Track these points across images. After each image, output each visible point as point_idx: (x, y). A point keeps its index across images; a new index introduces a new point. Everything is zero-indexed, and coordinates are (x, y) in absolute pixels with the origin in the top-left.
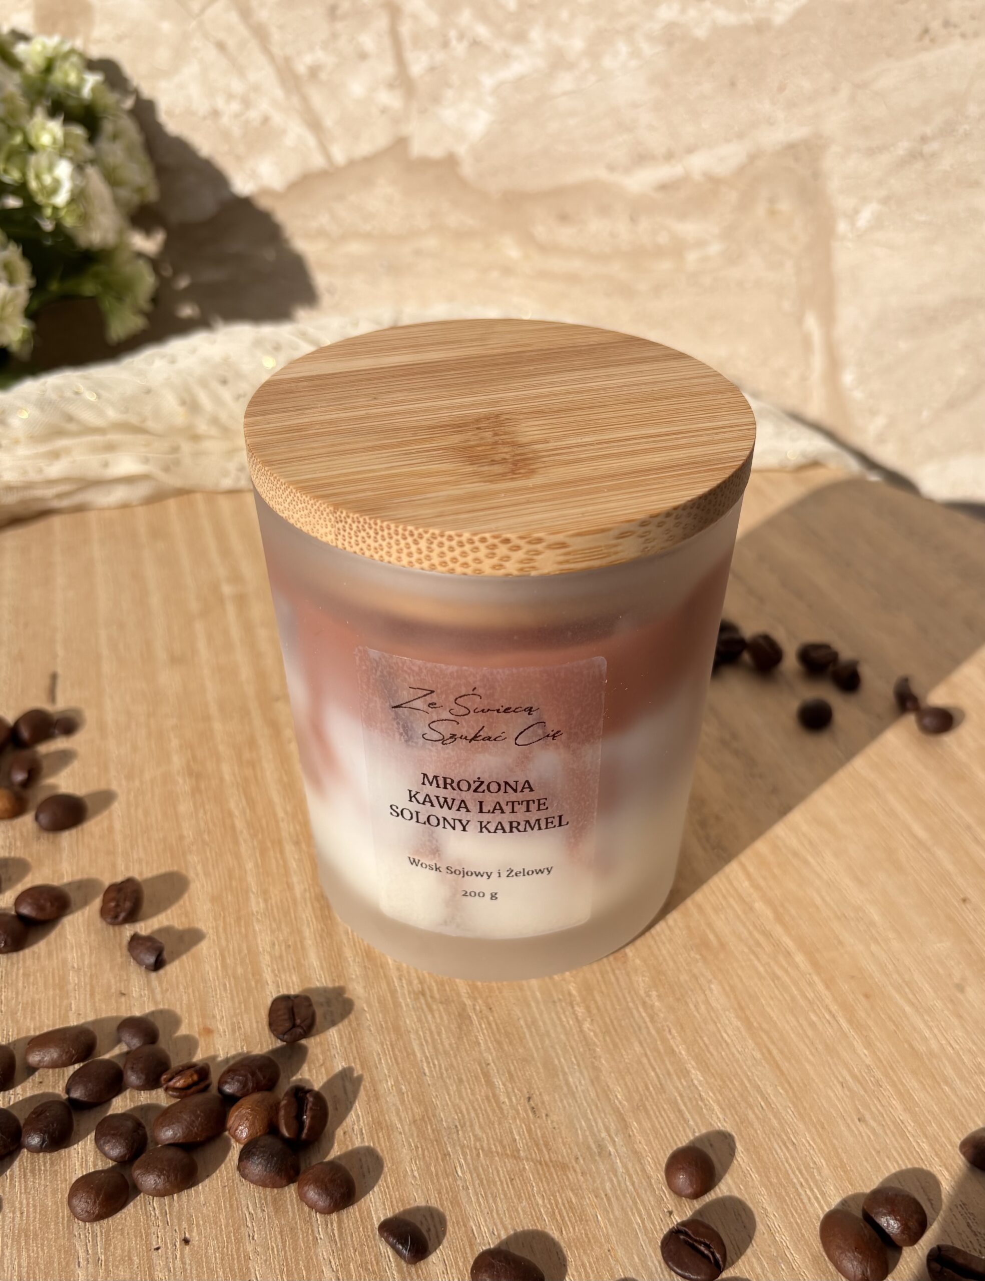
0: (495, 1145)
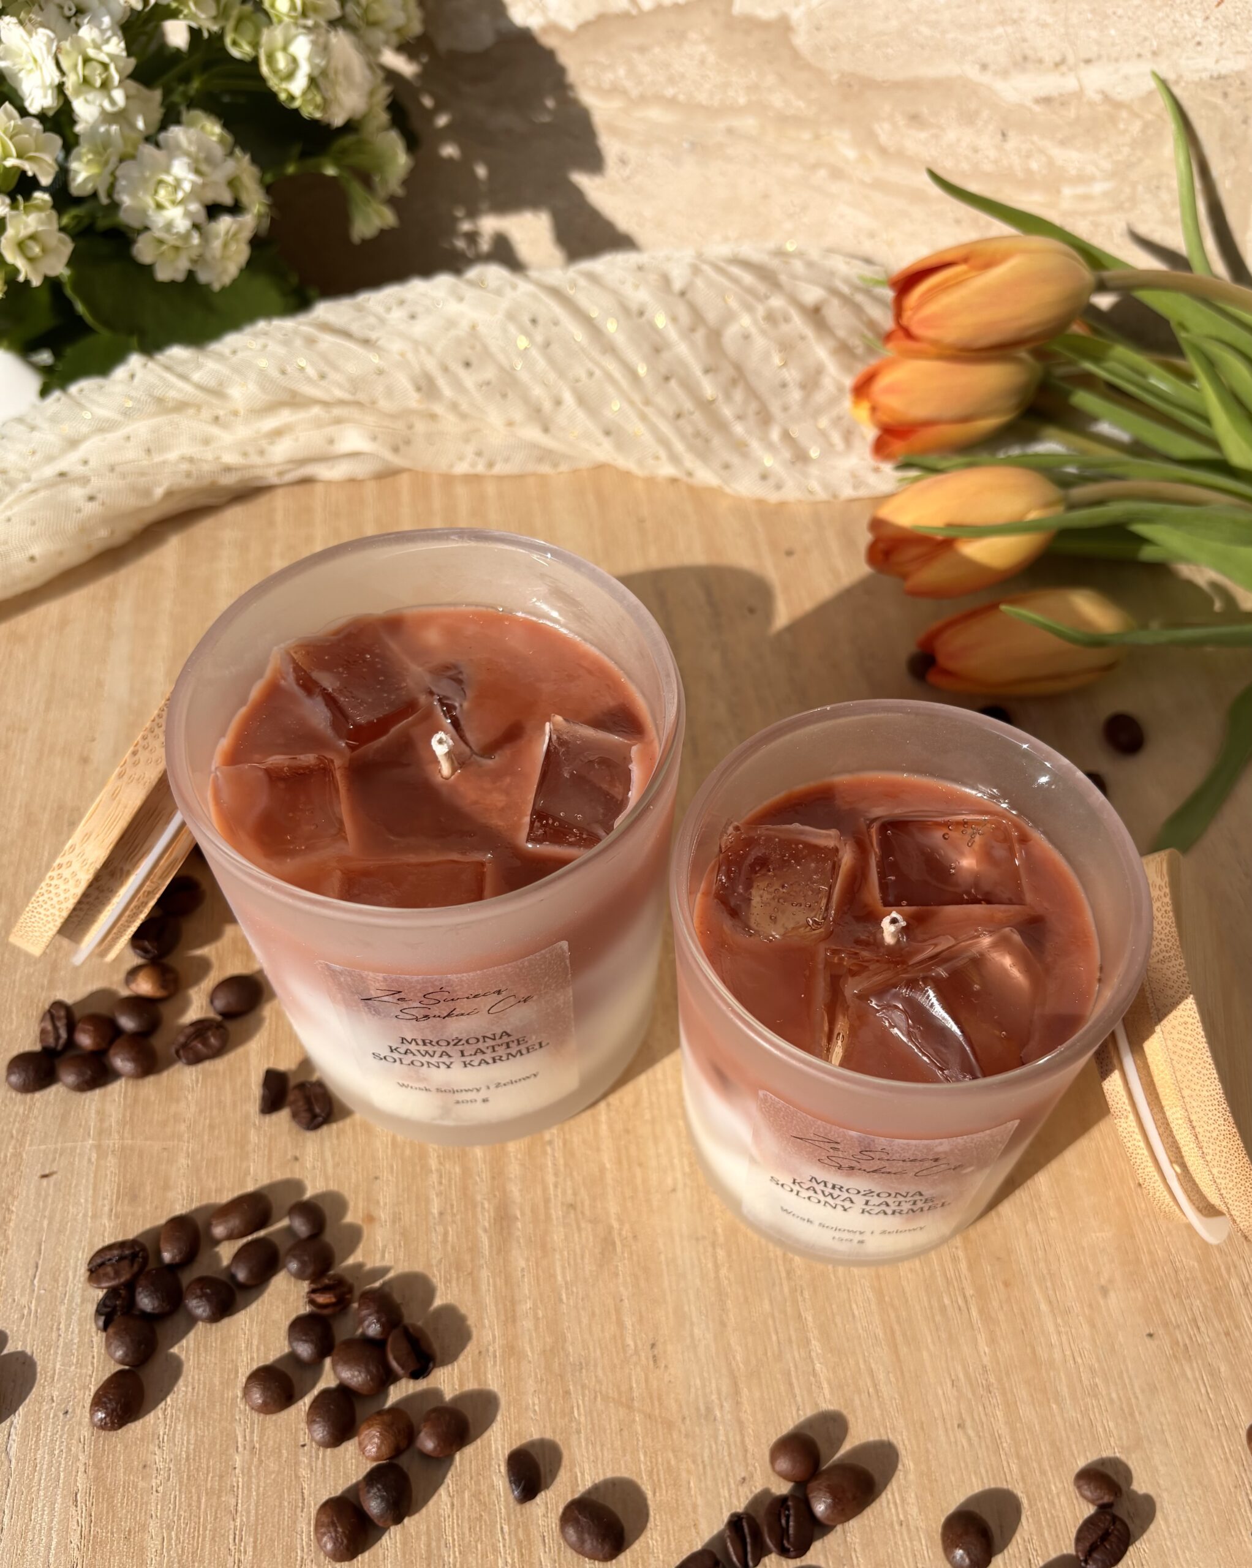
0: (613, 1389)
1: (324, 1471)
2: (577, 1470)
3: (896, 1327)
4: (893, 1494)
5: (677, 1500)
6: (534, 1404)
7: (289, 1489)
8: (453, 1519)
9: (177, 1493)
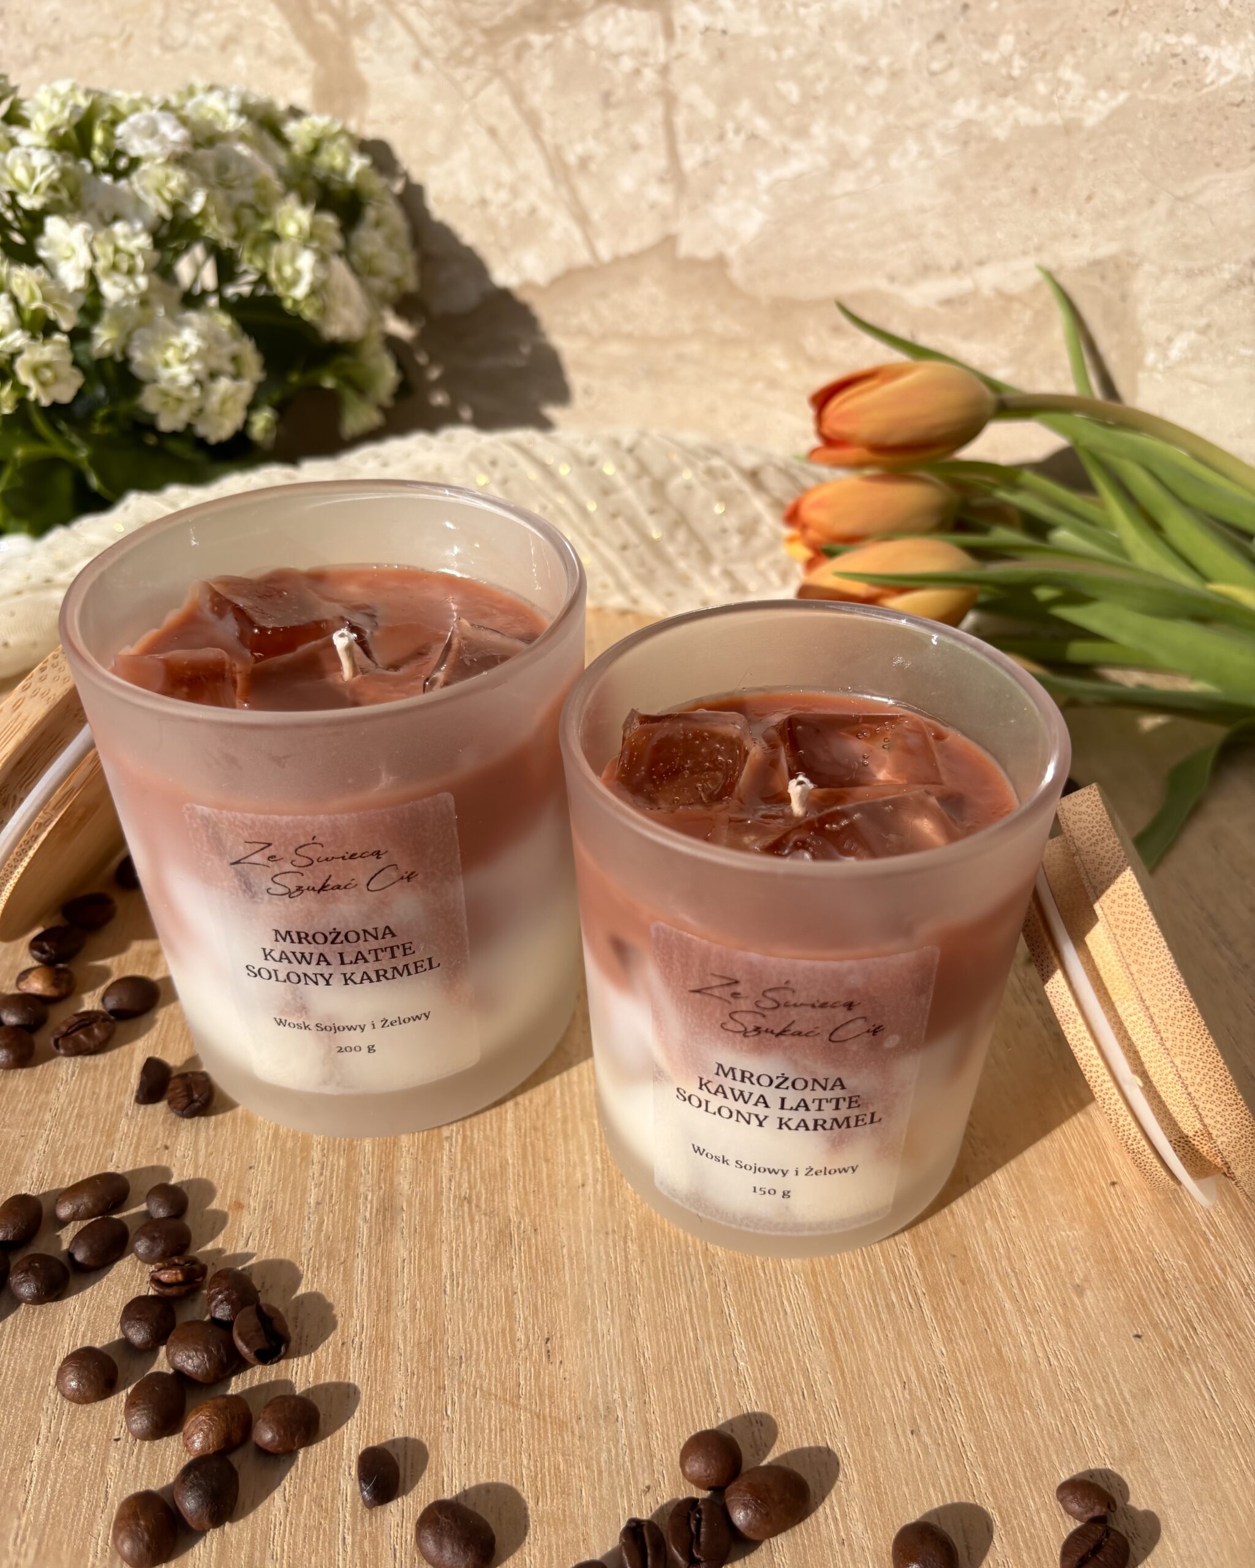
0: (496, 1386)
1: (137, 1468)
2: (445, 1474)
3: (834, 1324)
4: (832, 1508)
5: (564, 1511)
6: (400, 1400)
7: (91, 1487)
8: (285, 1527)
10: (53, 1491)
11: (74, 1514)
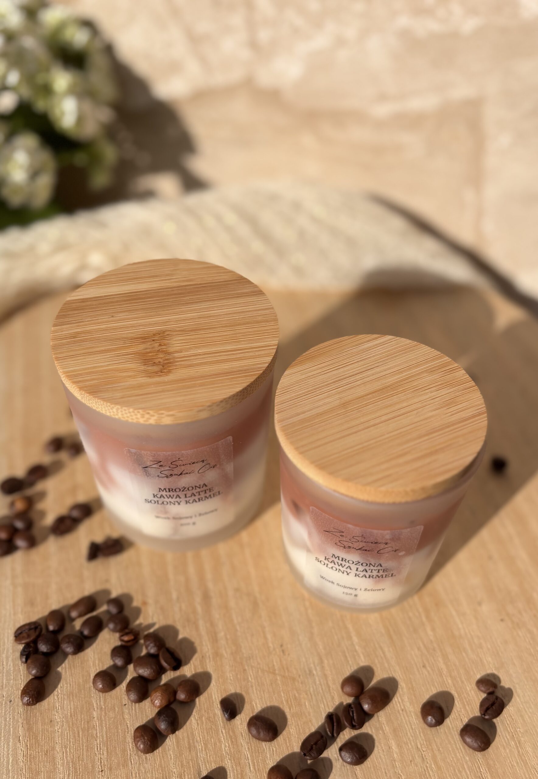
0: (265, 667)
1: (136, 715)
4: (397, 699)
5: (301, 712)
6: (230, 677)
7: (121, 725)
8: (199, 730)
9: (68, 731)
10: (106, 728)
11: (117, 736)
